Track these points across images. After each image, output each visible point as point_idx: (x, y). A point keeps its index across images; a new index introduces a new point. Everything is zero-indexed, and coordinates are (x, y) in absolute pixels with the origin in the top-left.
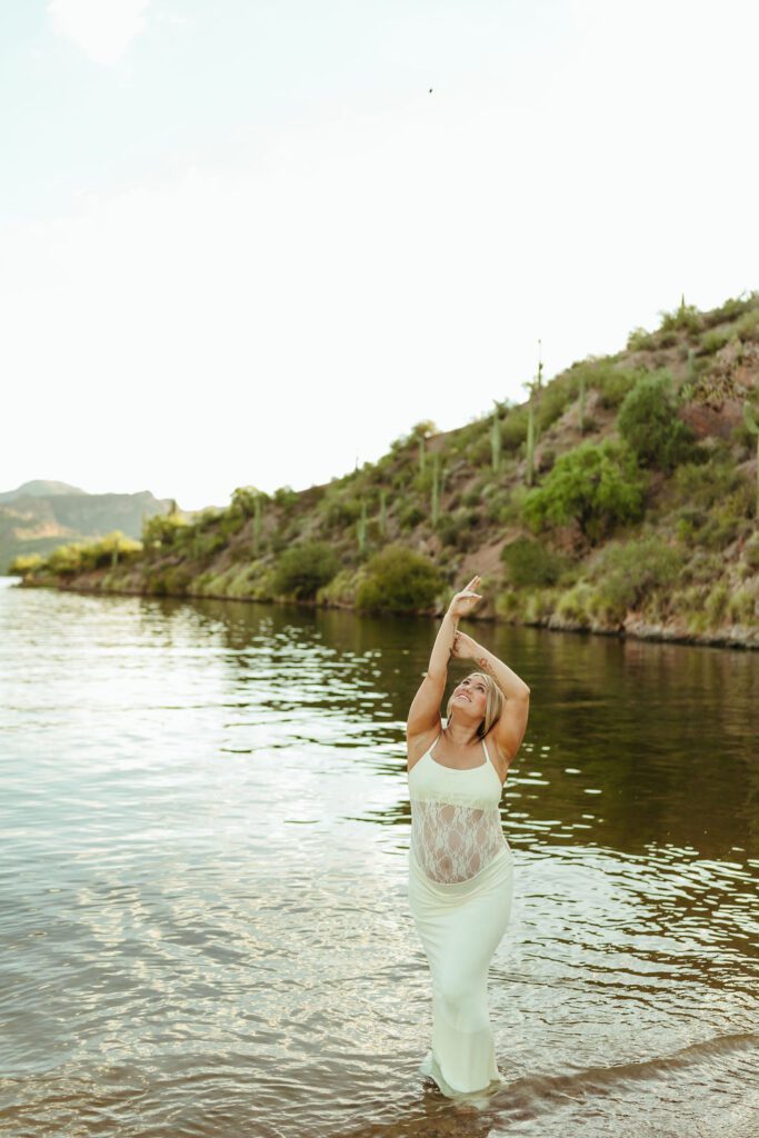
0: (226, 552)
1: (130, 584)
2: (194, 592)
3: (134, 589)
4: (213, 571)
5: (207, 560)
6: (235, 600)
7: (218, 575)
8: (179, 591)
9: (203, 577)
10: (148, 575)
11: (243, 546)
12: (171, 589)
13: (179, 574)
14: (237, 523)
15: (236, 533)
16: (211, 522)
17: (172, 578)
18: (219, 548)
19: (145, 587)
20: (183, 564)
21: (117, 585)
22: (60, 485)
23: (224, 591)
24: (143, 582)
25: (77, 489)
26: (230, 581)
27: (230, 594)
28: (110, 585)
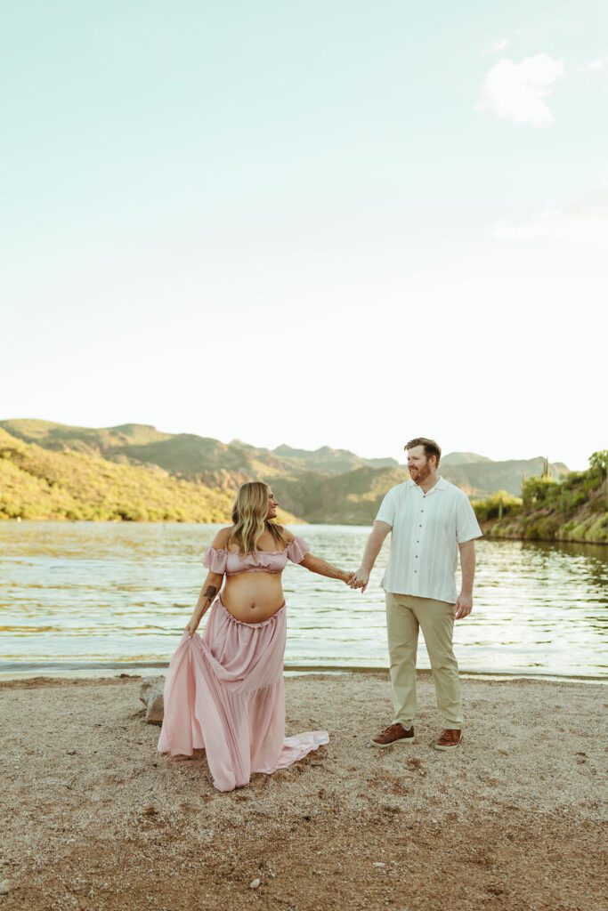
0: (586, 505)
1: (511, 532)
2: (561, 538)
3: (514, 535)
4: (576, 521)
5: (571, 512)
6: (592, 543)
7: (579, 524)
8: (548, 537)
9: (567, 525)
10: (525, 525)
11: (599, 500)
12: (542, 535)
13: (549, 523)
14: (597, 481)
15: (595, 489)
16: (576, 481)
17: (542, 526)
18: (581, 502)
19: (523, 534)
20: (553, 515)
21: (502, 532)
22: (471, 455)
23: (584, 537)
24: (521, 530)
25: (485, 458)
26: (588, 528)
27: (588, 538)
28: (497, 532)
